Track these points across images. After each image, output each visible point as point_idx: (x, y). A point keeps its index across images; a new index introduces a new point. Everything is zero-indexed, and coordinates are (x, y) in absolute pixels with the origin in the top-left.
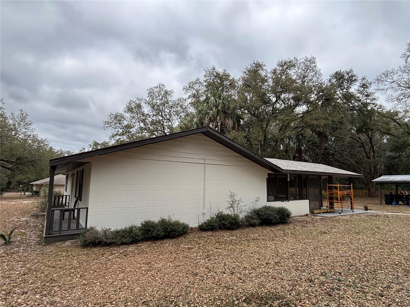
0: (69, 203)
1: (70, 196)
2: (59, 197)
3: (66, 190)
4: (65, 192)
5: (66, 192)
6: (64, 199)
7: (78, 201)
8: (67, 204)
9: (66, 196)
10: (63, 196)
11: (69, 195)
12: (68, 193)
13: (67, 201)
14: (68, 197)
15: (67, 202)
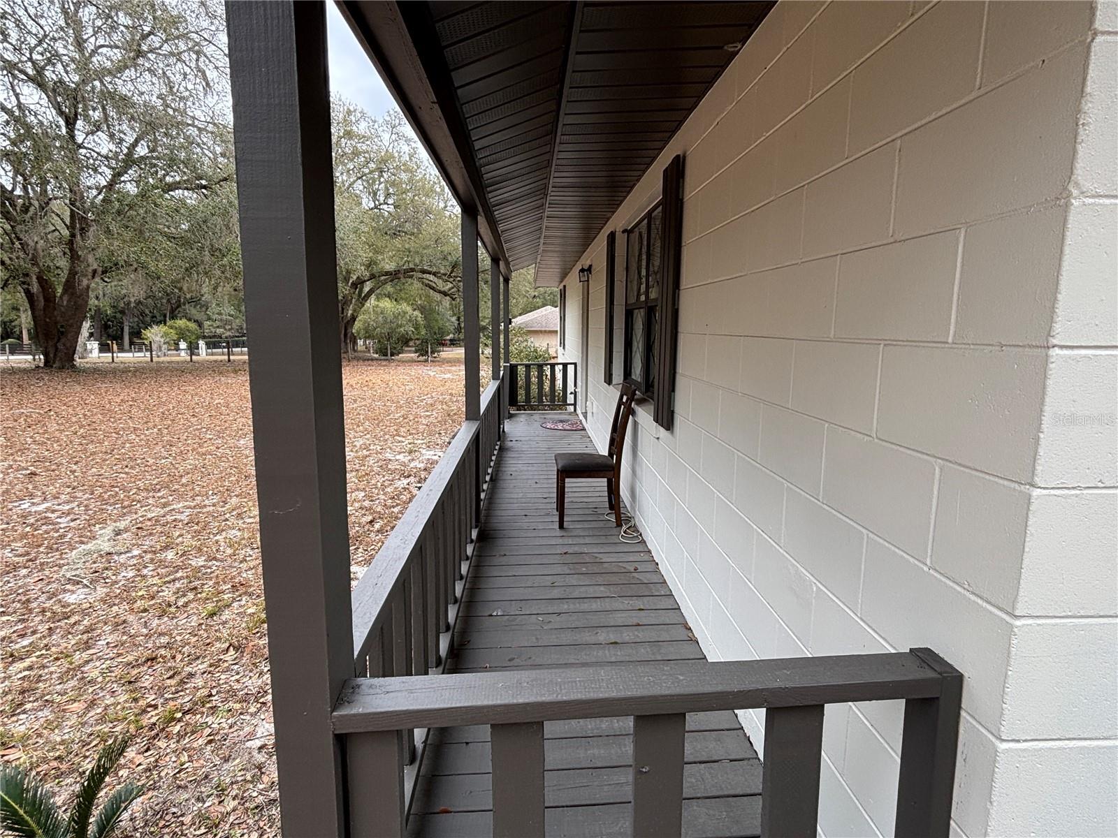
0: (575, 394)
1: (579, 368)
2: (540, 367)
3: (563, 344)
4: (560, 350)
5: (564, 348)
6: (559, 375)
7: (633, 412)
8: (570, 399)
9: (565, 366)
10: (553, 366)
11: (575, 364)
12: (569, 353)
13: (570, 388)
14: (571, 369)
15: (569, 392)
